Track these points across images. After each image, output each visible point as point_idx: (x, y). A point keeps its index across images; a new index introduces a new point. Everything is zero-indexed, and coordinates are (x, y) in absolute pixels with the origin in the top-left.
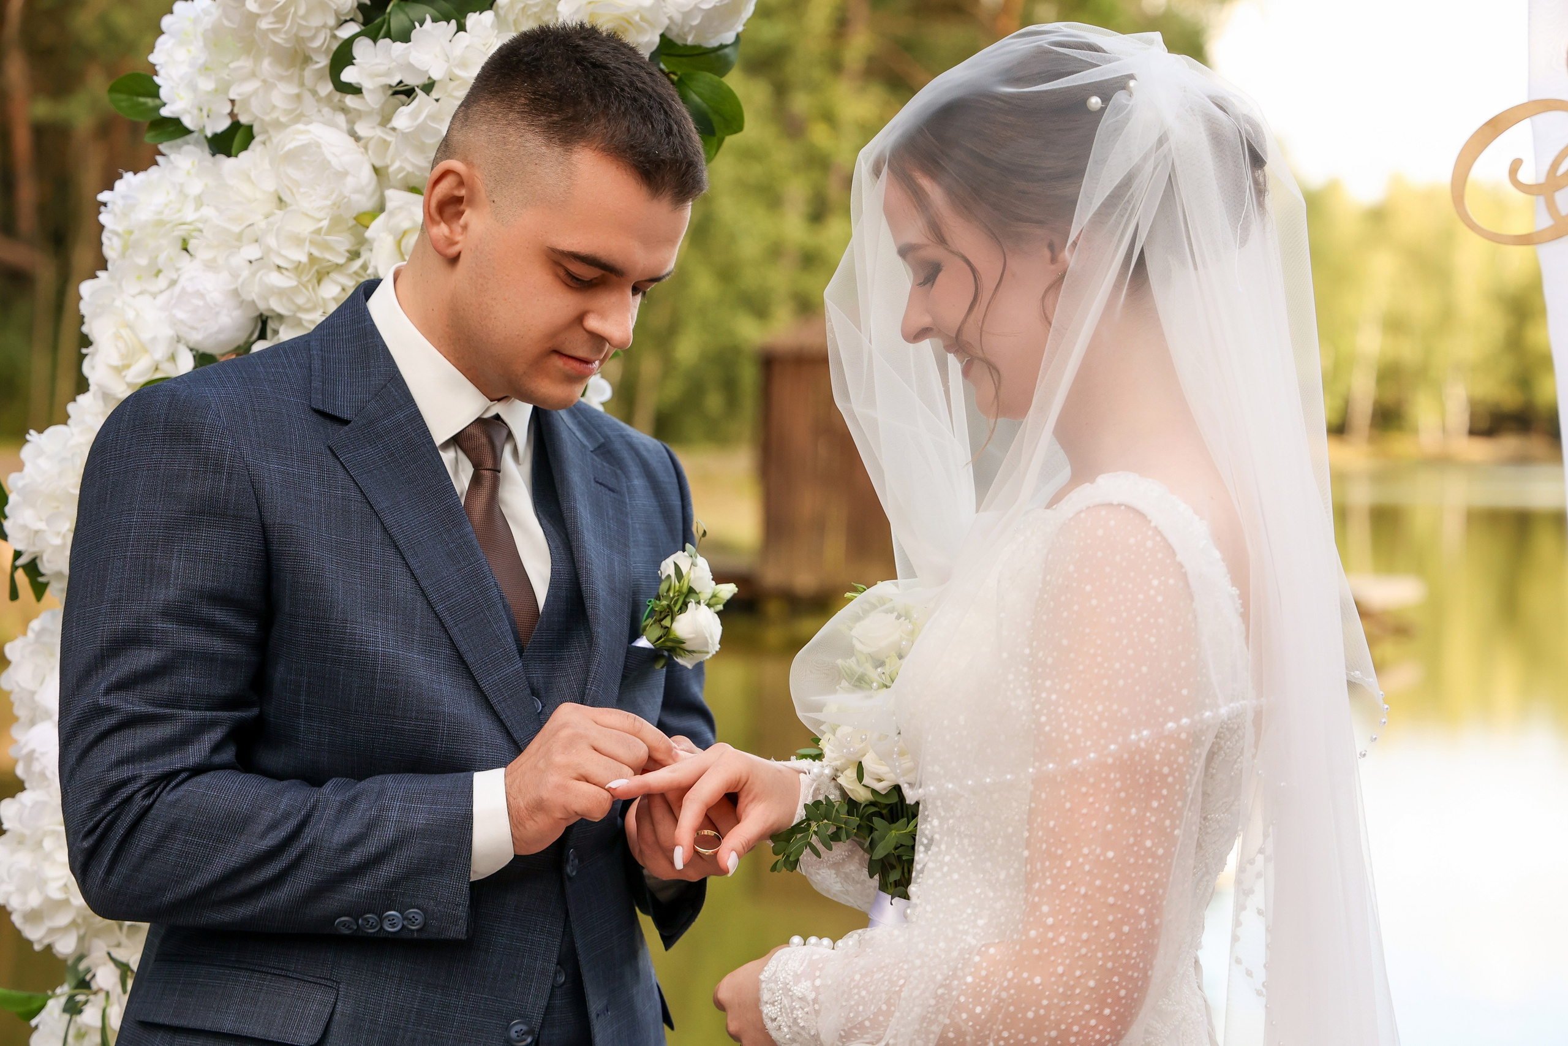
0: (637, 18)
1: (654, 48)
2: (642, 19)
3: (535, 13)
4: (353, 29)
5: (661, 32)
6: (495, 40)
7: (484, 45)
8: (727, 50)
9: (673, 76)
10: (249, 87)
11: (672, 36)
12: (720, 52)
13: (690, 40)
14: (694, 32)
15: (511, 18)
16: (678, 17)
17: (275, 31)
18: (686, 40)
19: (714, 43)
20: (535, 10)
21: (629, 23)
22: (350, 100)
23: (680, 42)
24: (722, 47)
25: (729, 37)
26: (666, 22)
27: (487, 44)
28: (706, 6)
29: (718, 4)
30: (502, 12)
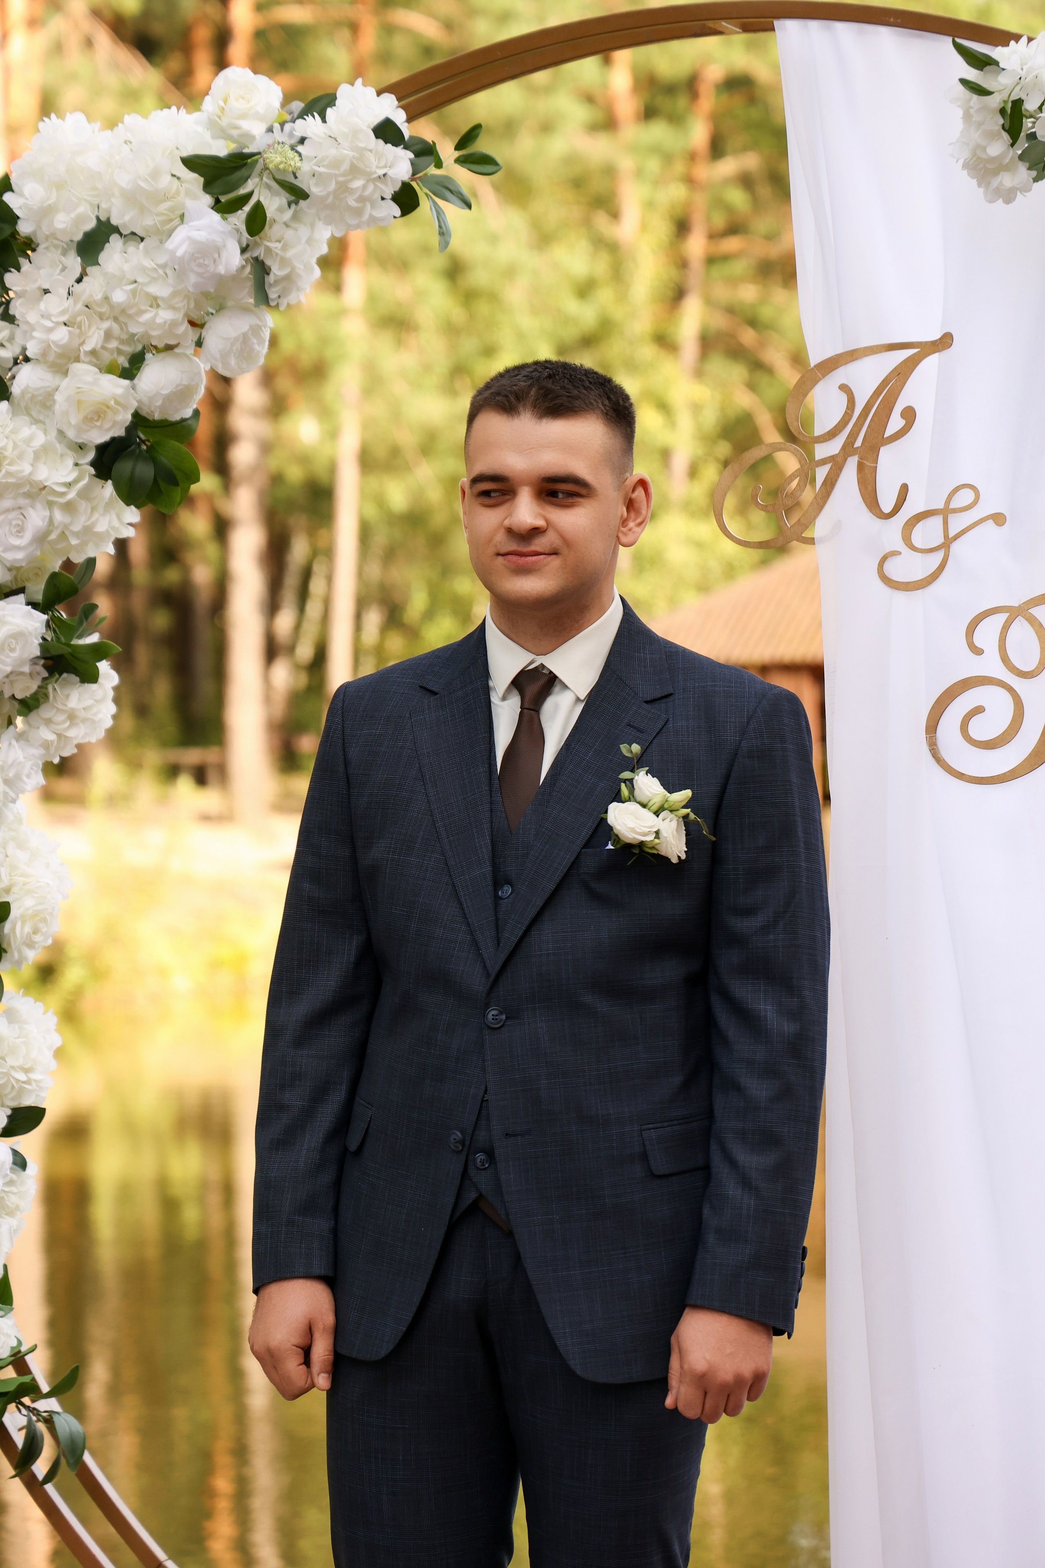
0: (112, 403)
1: (128, 423)
2: (117, 402)
3: (41, 401)
5: (132, 411)
6: (10, 421)
7: (1, 426)
8: (189, 422)
9: (147, 443)
11: (143, 413)
12: (184, 423)
13: (157, 416)
14: (158, 410)
15: (23, 404)
16: (145, 400)
18: (154, 416)
19: (177, 417)
20: (40, 398)
21: (108, 407)
23: (150, 418)
24: (183, 420)
25: (188, 413)
26: (135, 404)
27: (3, 425)
28: (165, 392)
29: (174, 390)
30: (16, 401)
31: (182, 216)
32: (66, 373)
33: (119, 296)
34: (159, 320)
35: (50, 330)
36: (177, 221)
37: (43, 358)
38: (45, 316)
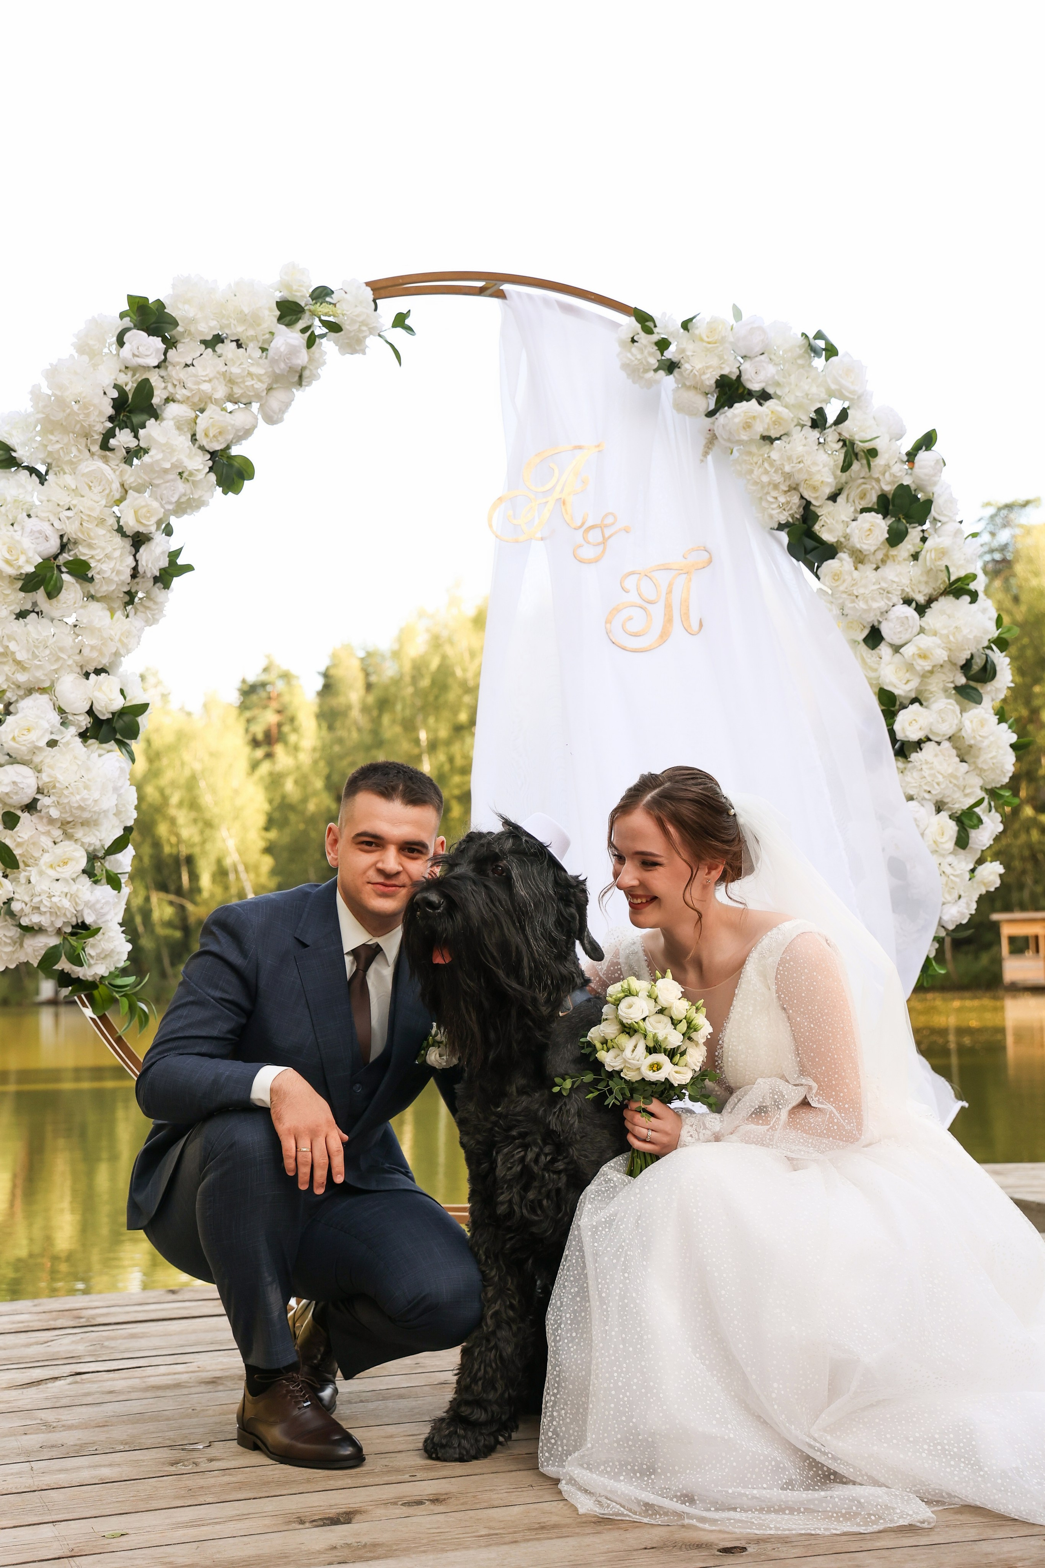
4: (109, 425)
10: (58, 446)
17: (84, 421)
22: (108, 453)
31: (272, 333)
32: (202, 411)
33: (235, 370)
34: (256, 386)
35: (198, 383)
36: (267, 336)
37: (185, 401)
38: (196, 376)
